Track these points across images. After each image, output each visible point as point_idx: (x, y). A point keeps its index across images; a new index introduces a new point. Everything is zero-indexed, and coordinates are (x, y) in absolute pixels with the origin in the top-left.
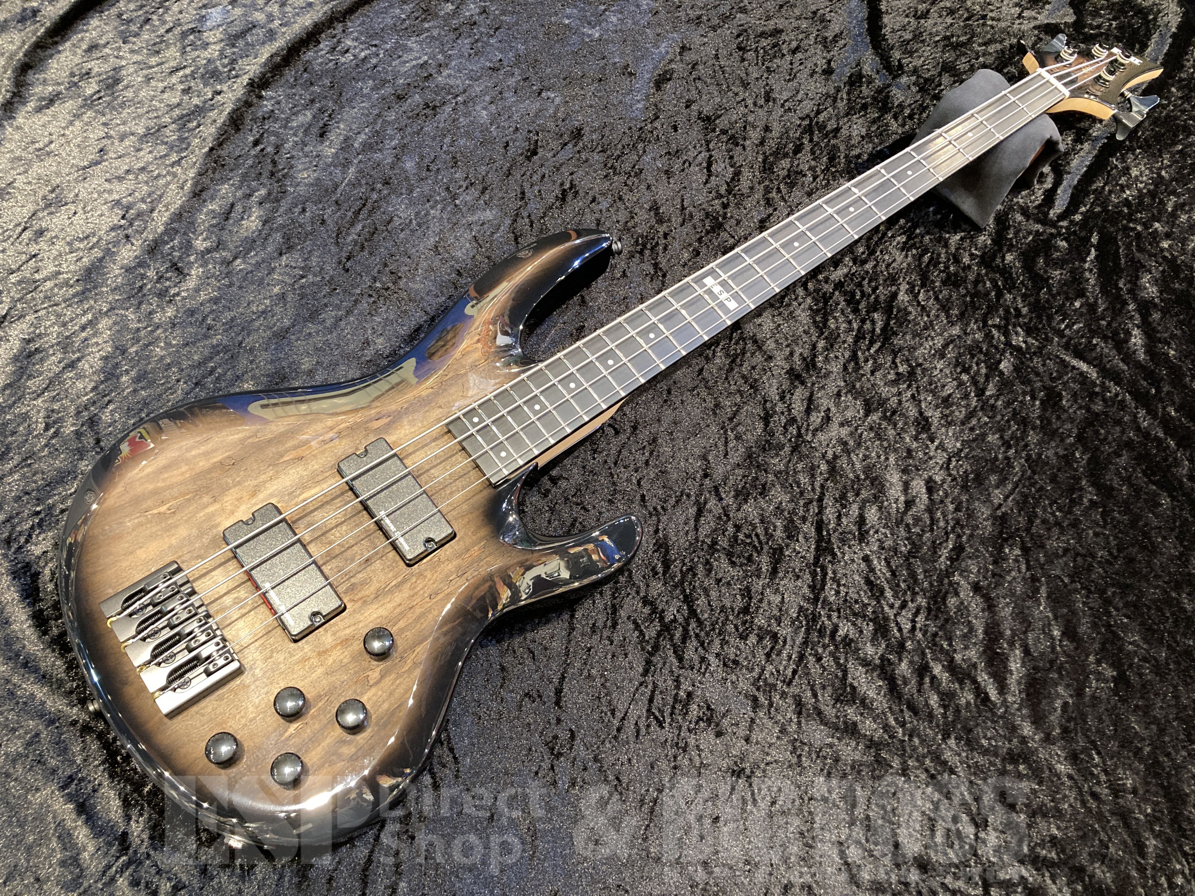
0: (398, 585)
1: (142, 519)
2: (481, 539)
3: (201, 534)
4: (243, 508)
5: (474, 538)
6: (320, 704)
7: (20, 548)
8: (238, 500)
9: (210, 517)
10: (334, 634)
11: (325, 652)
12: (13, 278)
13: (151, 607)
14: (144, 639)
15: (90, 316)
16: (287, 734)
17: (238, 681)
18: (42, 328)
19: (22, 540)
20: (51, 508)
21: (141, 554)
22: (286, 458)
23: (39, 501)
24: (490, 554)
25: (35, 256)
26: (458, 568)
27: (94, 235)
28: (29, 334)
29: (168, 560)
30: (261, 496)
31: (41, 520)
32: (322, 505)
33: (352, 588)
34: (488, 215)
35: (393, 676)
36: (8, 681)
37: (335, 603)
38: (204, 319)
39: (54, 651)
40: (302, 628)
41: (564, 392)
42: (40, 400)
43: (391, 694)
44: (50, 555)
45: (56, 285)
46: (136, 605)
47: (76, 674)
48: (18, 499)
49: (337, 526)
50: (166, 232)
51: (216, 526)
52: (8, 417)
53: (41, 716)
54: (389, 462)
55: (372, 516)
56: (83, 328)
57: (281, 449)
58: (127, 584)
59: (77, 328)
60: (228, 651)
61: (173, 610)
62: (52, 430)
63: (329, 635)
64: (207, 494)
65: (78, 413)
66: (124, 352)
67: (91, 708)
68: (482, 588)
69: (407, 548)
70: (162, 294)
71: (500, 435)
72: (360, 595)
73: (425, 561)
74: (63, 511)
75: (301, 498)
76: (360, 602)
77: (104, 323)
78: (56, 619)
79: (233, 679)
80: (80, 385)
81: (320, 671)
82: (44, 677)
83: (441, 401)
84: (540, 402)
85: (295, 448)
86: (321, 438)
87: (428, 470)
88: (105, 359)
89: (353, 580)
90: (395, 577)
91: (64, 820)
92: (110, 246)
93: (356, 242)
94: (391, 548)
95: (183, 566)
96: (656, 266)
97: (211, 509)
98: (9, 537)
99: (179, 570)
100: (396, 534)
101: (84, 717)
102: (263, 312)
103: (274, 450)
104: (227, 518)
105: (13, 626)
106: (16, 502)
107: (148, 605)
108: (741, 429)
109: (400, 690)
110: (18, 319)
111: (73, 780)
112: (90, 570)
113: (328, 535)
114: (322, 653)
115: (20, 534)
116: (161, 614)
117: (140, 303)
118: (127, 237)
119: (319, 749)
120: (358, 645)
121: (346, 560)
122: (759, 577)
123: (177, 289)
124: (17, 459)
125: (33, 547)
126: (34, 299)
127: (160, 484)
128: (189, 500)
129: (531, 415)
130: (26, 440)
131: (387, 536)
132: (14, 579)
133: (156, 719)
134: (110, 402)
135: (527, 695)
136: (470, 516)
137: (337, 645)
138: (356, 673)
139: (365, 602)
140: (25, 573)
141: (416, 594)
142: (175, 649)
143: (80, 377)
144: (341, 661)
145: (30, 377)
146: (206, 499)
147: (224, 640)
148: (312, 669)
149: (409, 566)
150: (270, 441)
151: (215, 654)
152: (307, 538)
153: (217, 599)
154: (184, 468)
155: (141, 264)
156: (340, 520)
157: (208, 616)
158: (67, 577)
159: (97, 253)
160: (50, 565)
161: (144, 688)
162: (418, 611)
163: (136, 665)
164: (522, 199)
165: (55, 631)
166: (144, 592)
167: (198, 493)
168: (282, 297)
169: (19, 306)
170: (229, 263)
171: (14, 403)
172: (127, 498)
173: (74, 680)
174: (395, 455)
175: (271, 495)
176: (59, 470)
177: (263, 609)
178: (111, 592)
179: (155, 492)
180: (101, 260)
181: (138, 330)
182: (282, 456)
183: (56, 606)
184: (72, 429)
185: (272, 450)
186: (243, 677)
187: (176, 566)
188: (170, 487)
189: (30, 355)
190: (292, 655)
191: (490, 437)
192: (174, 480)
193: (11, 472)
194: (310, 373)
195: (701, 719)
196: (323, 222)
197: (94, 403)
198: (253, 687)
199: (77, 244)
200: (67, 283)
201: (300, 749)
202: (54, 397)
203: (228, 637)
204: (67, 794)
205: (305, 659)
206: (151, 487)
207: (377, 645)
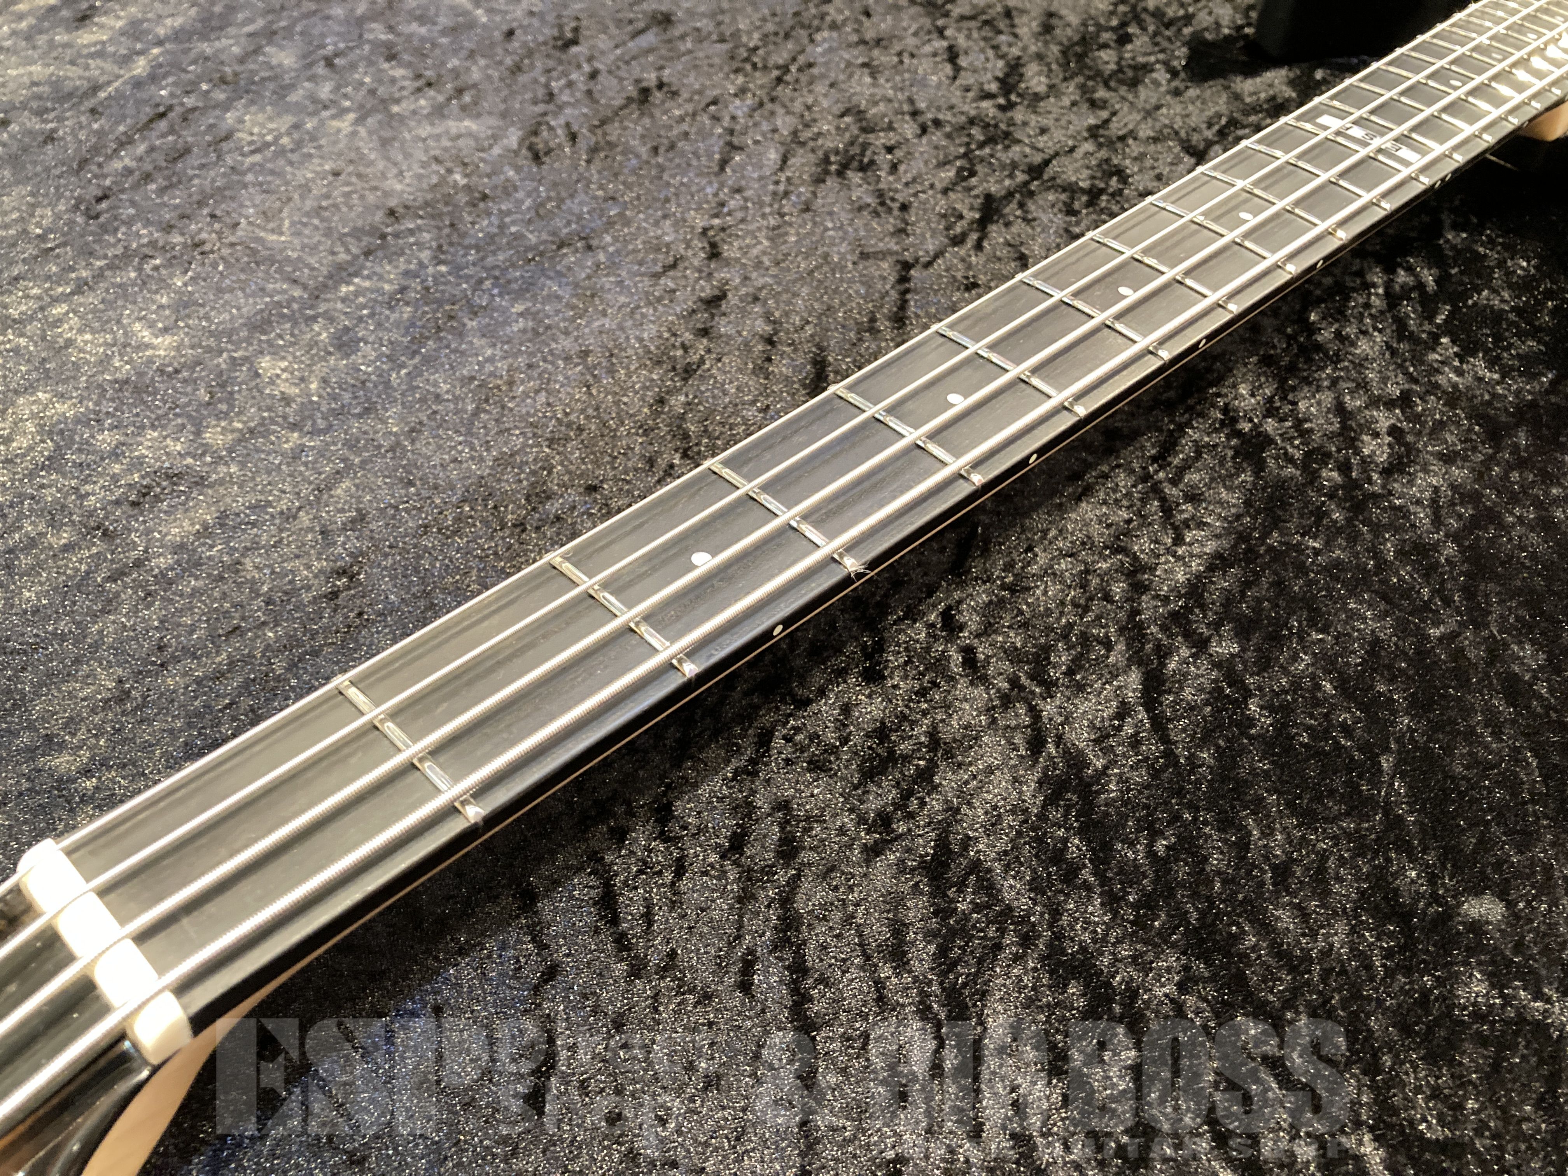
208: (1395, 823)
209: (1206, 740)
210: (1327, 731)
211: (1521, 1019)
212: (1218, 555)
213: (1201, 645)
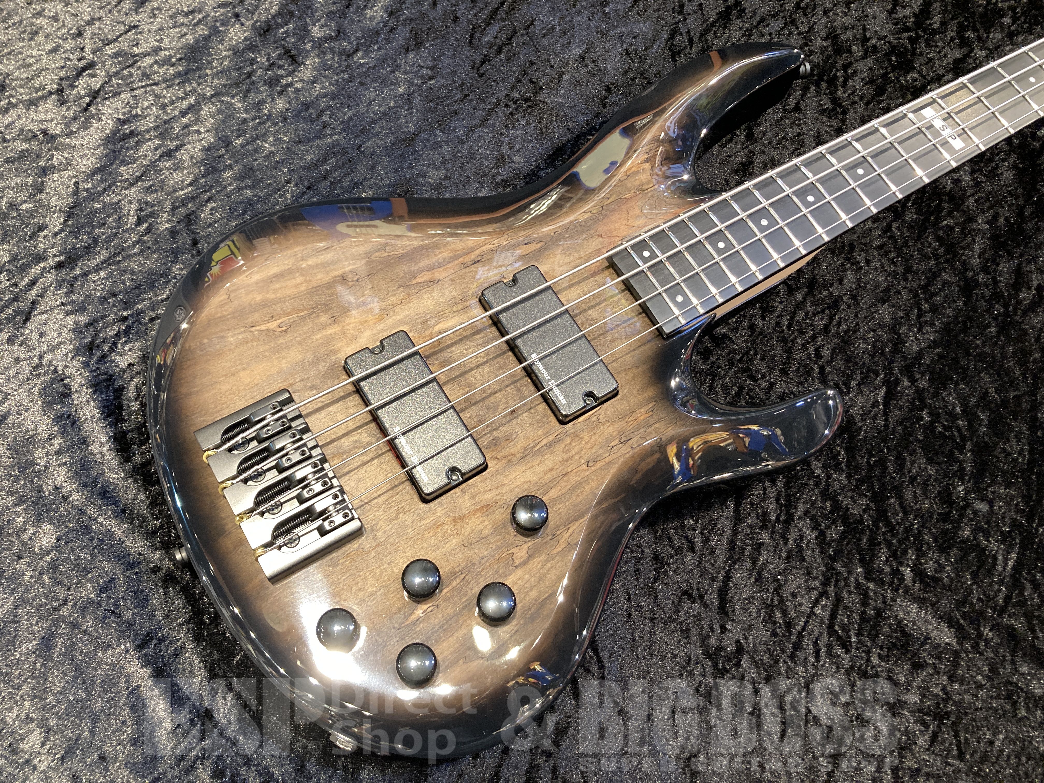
0: (549, 446)
1: (248, 335)
2: (649, 400)
3: (317, 360)
4: (368, 333)
5: (640, 397)
6: (454, 583)
7: (103, 357)
8: (361, 323)
9: (329, 340)
10: (473, 497)
11: (462, 518)
12: (109, 50)
13: (255, 443)
14: (245, 481)
15: (192, 100)
16: (413, 617)
17: (355, 545)
18: (138, 110)
19: (106, 349)
20: (140, 313)
21: (245, 377)
22: (418, 280)
23: (127, 305)
24: (660, 420)
25: (135, 27)
26: (621, 433)
27: (200, 11)
28: (124, 114)
29: (276, 387)
30: (390, 321)
31: (129, 327)
32: (461, 340)
33: (495, 443)
34: (643, 27)
35: (543, 557)
36: (81, 512)
37: (475, 460)
38: (319, 115)
39: (136, 481)
40: (437, 486)
41: (755, 230)
42: (133, 189)
43: (541, 579)
44: (136, 368)
45: (156, 62)
46: (239, 439)
47: (161, 512)
48: (103, 300)
49: (478, 367)
50: (279, 14)
51: (334, 352)
52: (96, 205)
53: (119, 558)
54: (543, 295)
55: (520, 359)
56: (183, 114)
57: (414, 268)
58: (226, 413)
59: (176, 113)
60: (347, 507)
61: (282, 449)
62: (145, 225)
63: (467, 497)
64: (326, 312)
65: (174, 208)
66: (228, 144)
67: (178, 557)
68: (649, 460)
69: (564, 402)
70: (273, 82)
71: (676, 275)
72: (504, 453)
73: (581, 419)
74: (152, 320)
75: (437, 328)
76: (504, 461)
77: (205, 111)
78: (140, 445)
79: (349, 541)
80: (177, 176)
81: (454, 542)
82: (124, 511)
83: (602, 228)
84: (726, 240)
85: (431, 268)
86: (461, 260)
87: (585, 311)
88: (207, 149)
89: (495, 433)
90: (546, 435)
91: (139, 686)
92: (218, 24)
93: (491, 45)
94: (541, 400)
95: (295, 397)
96: (835, 101)
97: (330, 331)
98: (92, 343)
99: (290, 400)
100: (550, 383)
101: (167, 564)
102: (385, 114)
103: (405, 268)
104: (348, 345)
105: (92, 448)
106: (102, 304)
107: (252, 439)
108: (937, 299)
109: (552, 576)
110: (113, 97)
111: (152, 639)
112: (184, 390)
113: (467, 376)
114: (458, 520)
115: (105, 340)
116: (267, 453)
117: (248, 91)
118: (237, 16)
119: (452, 640)
120: (502, 515)
121: (488, 408)
122: (961, 478)
123: (290, 79)
124: (104, 254)
125: (118, 358)
126: (131, 75)
127: (271, 296)
128: (304, 318)
129: (715, 255)
130: (116, 235)
131: (538, 385)
132: (95, 392)
133: (256, 581)
134: (209, 199)
135: (685, 593)
136: (635, 371)
137: (476, 511)
138: (498, 548)
139: (510, 461)
140: (107, 387)
141: (571, 458)
142: (283, 498)
143: (178, 167)
144: (481, 532)
145: (124, 163)
146: (324, 319)
147: (342, 492)
148: (446, 538)
149: (562, 423)
150: (401, 258)
151: (331, 508)
152: (442, 379)
153: (333, 441)
154: (299, 279)
155: (252, 47)
156: (481, 360)
157: (324, 460)
158: (157, 398)
159: (202, 31)
160: (136, 380)
161: (243, 541)
162: (574, 479)
163: (236, 512)
164: (681, 12)
165: (137, 459)
166: (247, 423)
167: (314, 311)
168: (408, 97)
169: (114, 81)
170: (349, 55)
171: (105, 190)
172: (229, 308)
173: (157, 519)
174: (549, 288)
175: (401, 322)
176: (151, 273)
177: (390, 457)
178: (209, 419)
179: (265, 304)
180: (207, 38)
181: (245, 121)
182: (415, 277)
183: (142, 429)
184: (167, 226)
185: (403, 268)
186: (362, 540)
187: (287, 395)
188: (281, 301)
189: (125, 137)
190: (421, 519)
191: (665, 278)
192: (288, 292)
193: (97, 269)
194: (438, 187)
195: (894, 645)
196: (456, 19)
197: (193, 198)
198: (373, 554)
199: (181, 19)
200: (167, 62)
201: (429, 638)
202: (148, 189)
203: (346, 489)
204: (145, 655)
205: (438, 525)
206: (259, 298)
207: (523, 516)
208: (962, 469)
209: (901, 423)
210: (951, 428)
211: (978, 545)
212: (934, 341)
213: (913, 381)
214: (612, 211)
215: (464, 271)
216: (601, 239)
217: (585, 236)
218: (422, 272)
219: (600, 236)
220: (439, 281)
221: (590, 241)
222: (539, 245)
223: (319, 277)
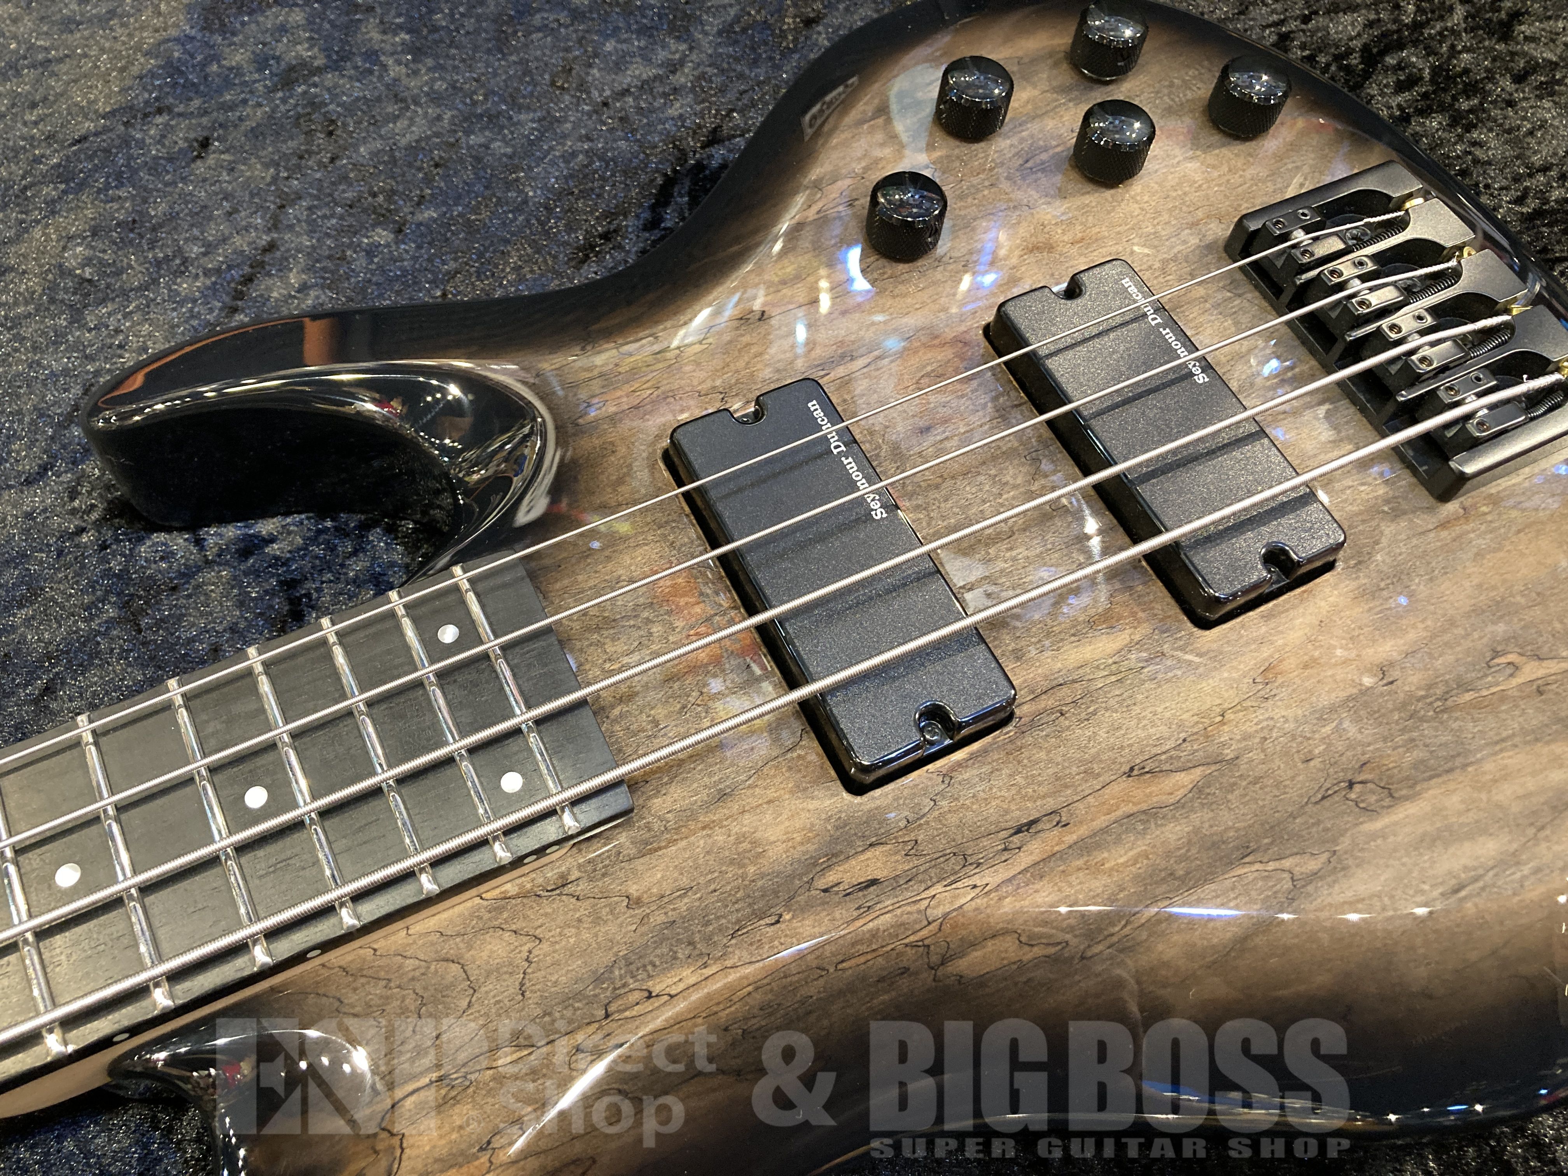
214: (578, 995)
215: (1061, 800)
216: (634, 889)
217: (683, 905)
218: (1178, 805)
219: (633, 902)
220: (1130, 773)
221: (667, 888)
222: (831, 878)
223: (1455, 798)
